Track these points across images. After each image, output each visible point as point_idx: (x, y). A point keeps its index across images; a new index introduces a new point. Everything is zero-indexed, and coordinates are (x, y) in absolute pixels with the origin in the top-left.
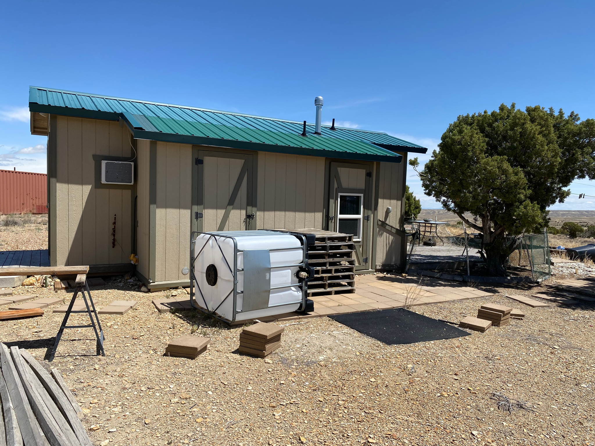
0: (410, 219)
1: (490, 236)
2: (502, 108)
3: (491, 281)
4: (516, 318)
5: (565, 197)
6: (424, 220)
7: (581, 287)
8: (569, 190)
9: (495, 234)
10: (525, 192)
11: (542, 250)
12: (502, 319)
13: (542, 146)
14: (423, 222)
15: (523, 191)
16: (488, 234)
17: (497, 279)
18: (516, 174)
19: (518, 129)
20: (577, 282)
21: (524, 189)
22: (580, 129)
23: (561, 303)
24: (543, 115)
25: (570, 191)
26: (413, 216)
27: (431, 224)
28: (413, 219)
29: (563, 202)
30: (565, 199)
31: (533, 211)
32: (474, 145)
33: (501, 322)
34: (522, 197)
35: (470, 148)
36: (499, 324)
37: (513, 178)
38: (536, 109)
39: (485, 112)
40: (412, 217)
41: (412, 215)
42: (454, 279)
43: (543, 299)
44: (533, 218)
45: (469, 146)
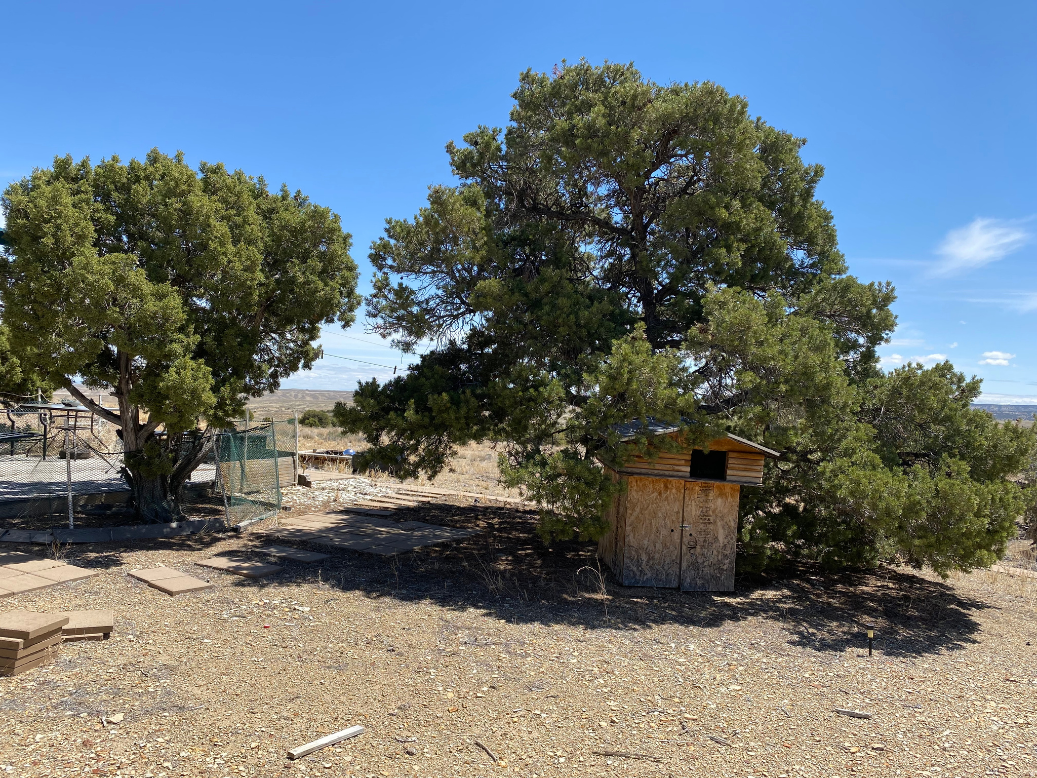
0: (33, 400)
1: (136, 435)
2: (154, 159)
3: (129, 536)
4: (90, 639)
5: (313, 359)
6: (63, 403)
7: (320, 531)
8: (321, 346)
9: (146, 431)
10: (185, 339)
11: (290, 459)
12: (21, 653)
13: (222, 244)
14: (62, 406)
15: (181, 336)
16: (130, 430)
17: (144, 529)
18: (160, 297)
19: (175, 203)
20: (323, 518)
21: (182, 329)
22: (303, 223)
23: (244, 575)
24: (232, 184)
25: (323, 348)
26: (40, 393)
27: (77, 411)
28: (40, 400)
29: (310, 369)
30: (313, 363)
31: (195, 379)
32: (59, 222)
33: (17, 663)
34: (177, 347)
35: (47, 228)
36: (12, 668)
37: (152, 306)
38: (217, 170)
39: (115, 159)
40: (37, 397)
41: (37, 391)
42: (33, 540)
43: (215, 568)
44: (194, 393)
45: (47, 221)
